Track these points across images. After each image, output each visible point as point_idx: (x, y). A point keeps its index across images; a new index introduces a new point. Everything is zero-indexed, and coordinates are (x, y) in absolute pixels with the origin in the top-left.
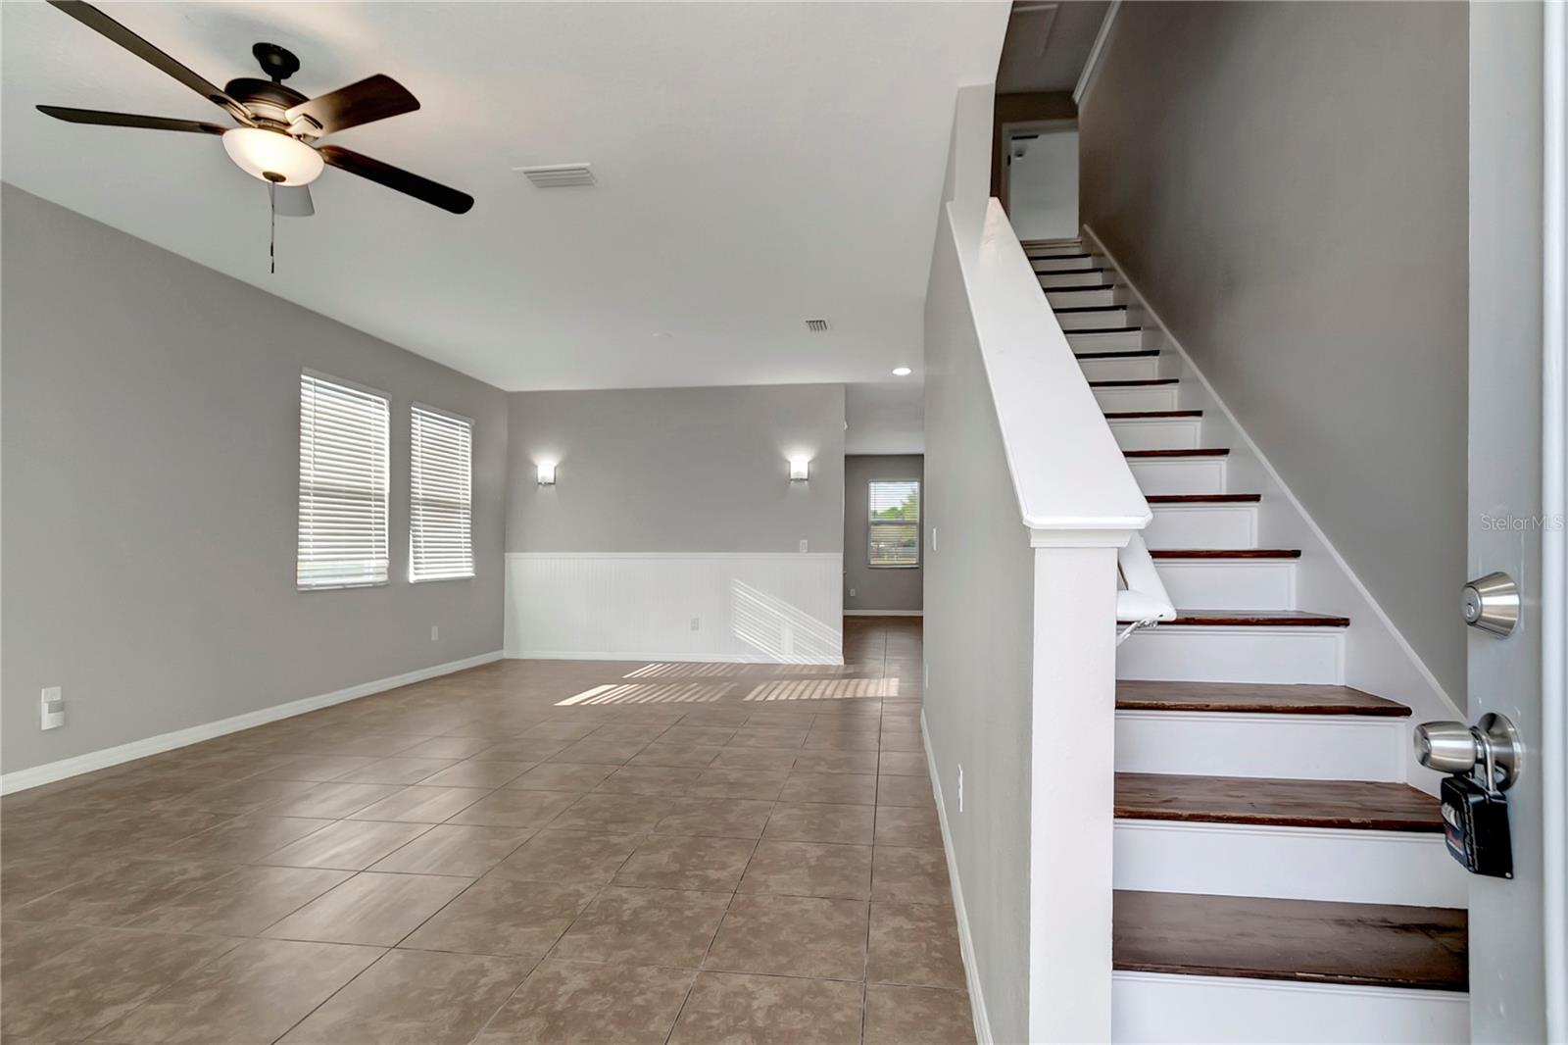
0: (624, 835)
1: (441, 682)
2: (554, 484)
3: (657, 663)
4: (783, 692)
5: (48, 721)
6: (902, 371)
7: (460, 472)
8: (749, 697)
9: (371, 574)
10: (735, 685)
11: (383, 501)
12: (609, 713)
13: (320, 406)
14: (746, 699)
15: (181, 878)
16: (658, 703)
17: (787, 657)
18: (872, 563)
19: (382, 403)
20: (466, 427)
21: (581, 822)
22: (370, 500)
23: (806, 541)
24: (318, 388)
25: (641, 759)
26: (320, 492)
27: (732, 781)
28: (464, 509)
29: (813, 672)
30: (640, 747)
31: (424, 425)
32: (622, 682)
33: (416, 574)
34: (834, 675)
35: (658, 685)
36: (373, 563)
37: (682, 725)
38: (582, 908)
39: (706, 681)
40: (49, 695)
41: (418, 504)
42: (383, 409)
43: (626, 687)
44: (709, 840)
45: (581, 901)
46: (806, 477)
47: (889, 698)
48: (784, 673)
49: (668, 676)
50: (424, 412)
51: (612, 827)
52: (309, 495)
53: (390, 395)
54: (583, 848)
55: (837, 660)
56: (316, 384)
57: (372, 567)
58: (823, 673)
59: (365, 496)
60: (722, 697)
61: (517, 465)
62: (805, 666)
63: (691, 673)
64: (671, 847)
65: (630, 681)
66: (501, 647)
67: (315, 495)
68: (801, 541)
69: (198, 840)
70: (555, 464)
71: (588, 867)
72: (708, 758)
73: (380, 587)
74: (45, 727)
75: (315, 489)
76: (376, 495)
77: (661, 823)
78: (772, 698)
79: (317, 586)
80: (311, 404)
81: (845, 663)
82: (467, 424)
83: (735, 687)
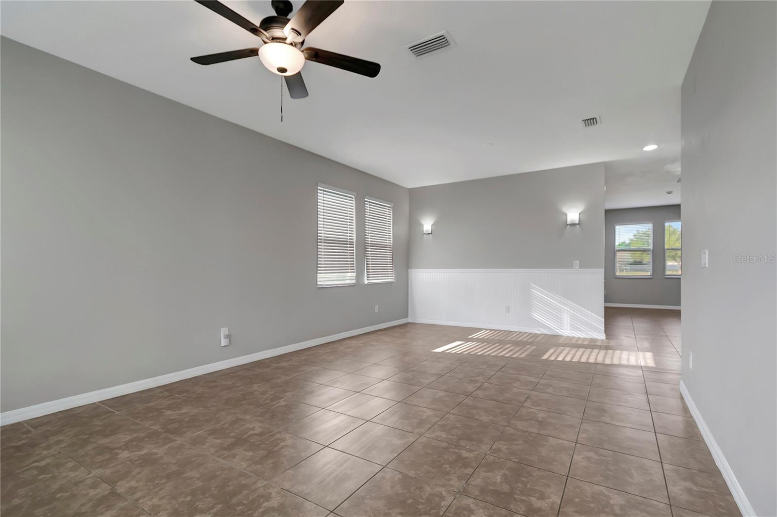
0: (471, 451)
1: (379, 333)
2: (431, 233)
3: (487, 330)
4: (566, 356)
5: (224, 342)
6: (651, 148)
7: (388, 230)
8: (545, 357)
9: (348, 280)
10: (534, 347)
11: (353, 245)
12: (461, 359)
13: (326, 201)
14: (543, 358)
15: (251, 432)
16: (489, 355)
17: (567, 331)
18: (617, 274)
19: (352, 198)
20: (390, 207)
21: (444, 435)
22: (347, 244)
23: (578, 262)
24: (325, 193)
25: (480, 393)
26: (327, 241)
27: (540, 419)
28: (389, 248)
29: (585, 343)
30: (478, 385)
31: (372, 207)
32: (468, 340)
33: (368, 280)
34: (601, 346)
35: (488, 344)
36: (349, 274)
37: (503, 372)
38: (444, 509)
39: (516, 343)
40: (224, 331)
41: (368, 246)
42: (353, 201)
43: (470, 344)
44: (530, 468)
45: (443, 503)
46: (578, 223)
47: (647, 367)
48: (565, 342)
49: (493, 339)
50: (371, 201)
51: (462, 443)
52: (322, 242)
53: (355, 194)
54: (445, 456)
55: (601, 336)
56: (324, 191)
57: (348, 278)
58: (592, 345)
59: (345, 243)
60: (527, 355)
61: (413, 224)
62: (579, 338)
63: (507, 338)
64: (502, 469)
65: (472, 340)
66: (407, 317)
67: (324, 243)
68: (574, 262)
69: (264, 410)
70: (432, 224)
71: (447, 473)
72: (522, 399)
73: (352, 286)
74: (222, 345)
75: (324, 240)
76: (350, 242)
77: (494, 446)
78: (560, 358)
79: (326, 285)
80: (322, 200)
81: (606, 339)
82: (390, 206)
83: (535, 349)
